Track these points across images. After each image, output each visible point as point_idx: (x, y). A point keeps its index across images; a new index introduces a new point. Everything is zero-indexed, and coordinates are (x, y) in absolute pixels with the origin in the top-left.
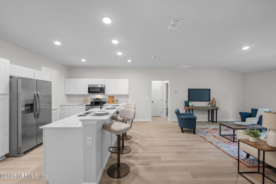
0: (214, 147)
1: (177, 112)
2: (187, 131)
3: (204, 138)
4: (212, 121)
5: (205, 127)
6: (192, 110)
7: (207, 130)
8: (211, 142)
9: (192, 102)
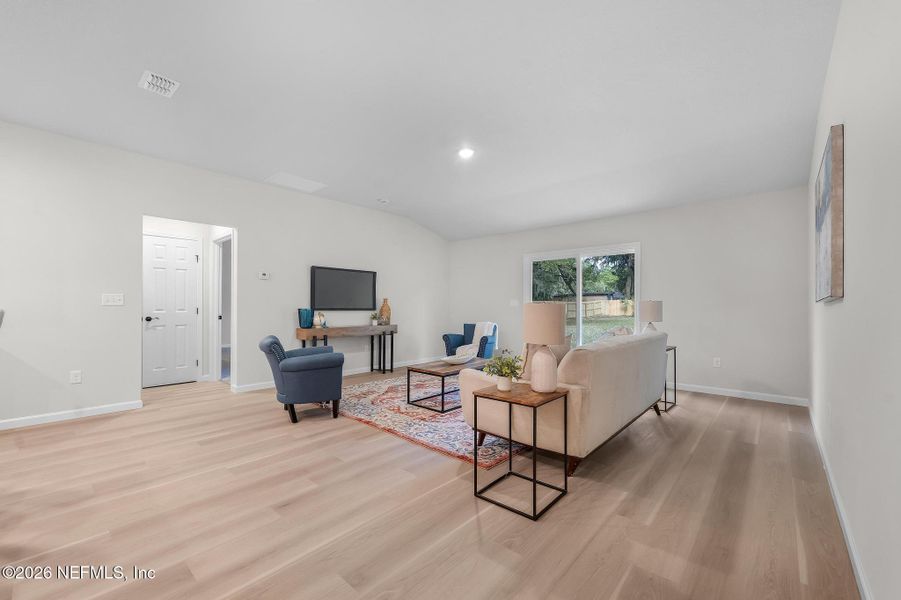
0: (399, 441)
1: (272, 343)
2: (310, 415)
3: (368, 423)
4: (381, 369)
5: (365, 389)
6: (325, 339)
7: (371, 397)
8: (389, 431)
9: (322, 312)
